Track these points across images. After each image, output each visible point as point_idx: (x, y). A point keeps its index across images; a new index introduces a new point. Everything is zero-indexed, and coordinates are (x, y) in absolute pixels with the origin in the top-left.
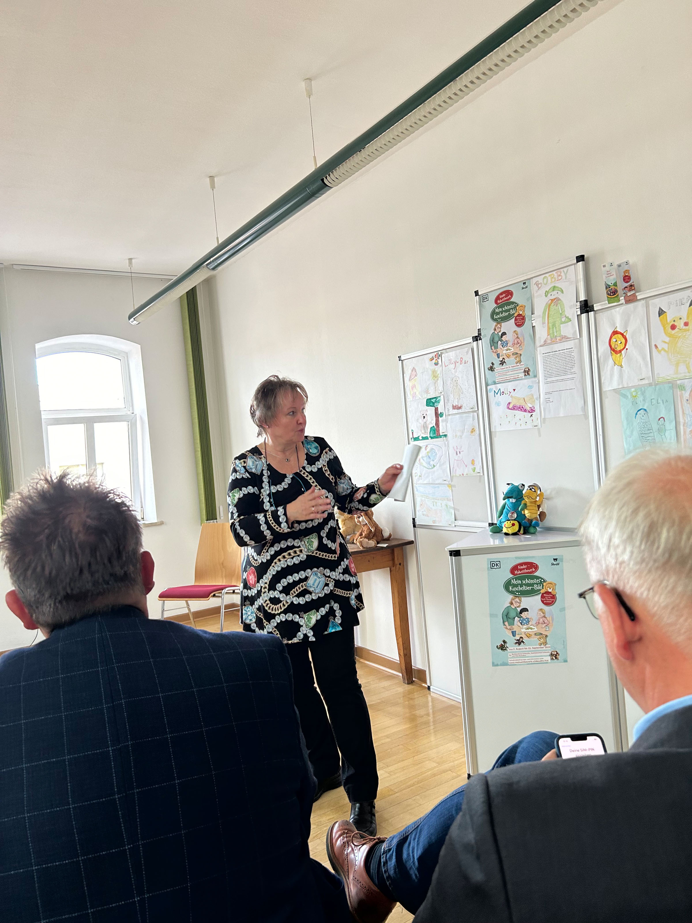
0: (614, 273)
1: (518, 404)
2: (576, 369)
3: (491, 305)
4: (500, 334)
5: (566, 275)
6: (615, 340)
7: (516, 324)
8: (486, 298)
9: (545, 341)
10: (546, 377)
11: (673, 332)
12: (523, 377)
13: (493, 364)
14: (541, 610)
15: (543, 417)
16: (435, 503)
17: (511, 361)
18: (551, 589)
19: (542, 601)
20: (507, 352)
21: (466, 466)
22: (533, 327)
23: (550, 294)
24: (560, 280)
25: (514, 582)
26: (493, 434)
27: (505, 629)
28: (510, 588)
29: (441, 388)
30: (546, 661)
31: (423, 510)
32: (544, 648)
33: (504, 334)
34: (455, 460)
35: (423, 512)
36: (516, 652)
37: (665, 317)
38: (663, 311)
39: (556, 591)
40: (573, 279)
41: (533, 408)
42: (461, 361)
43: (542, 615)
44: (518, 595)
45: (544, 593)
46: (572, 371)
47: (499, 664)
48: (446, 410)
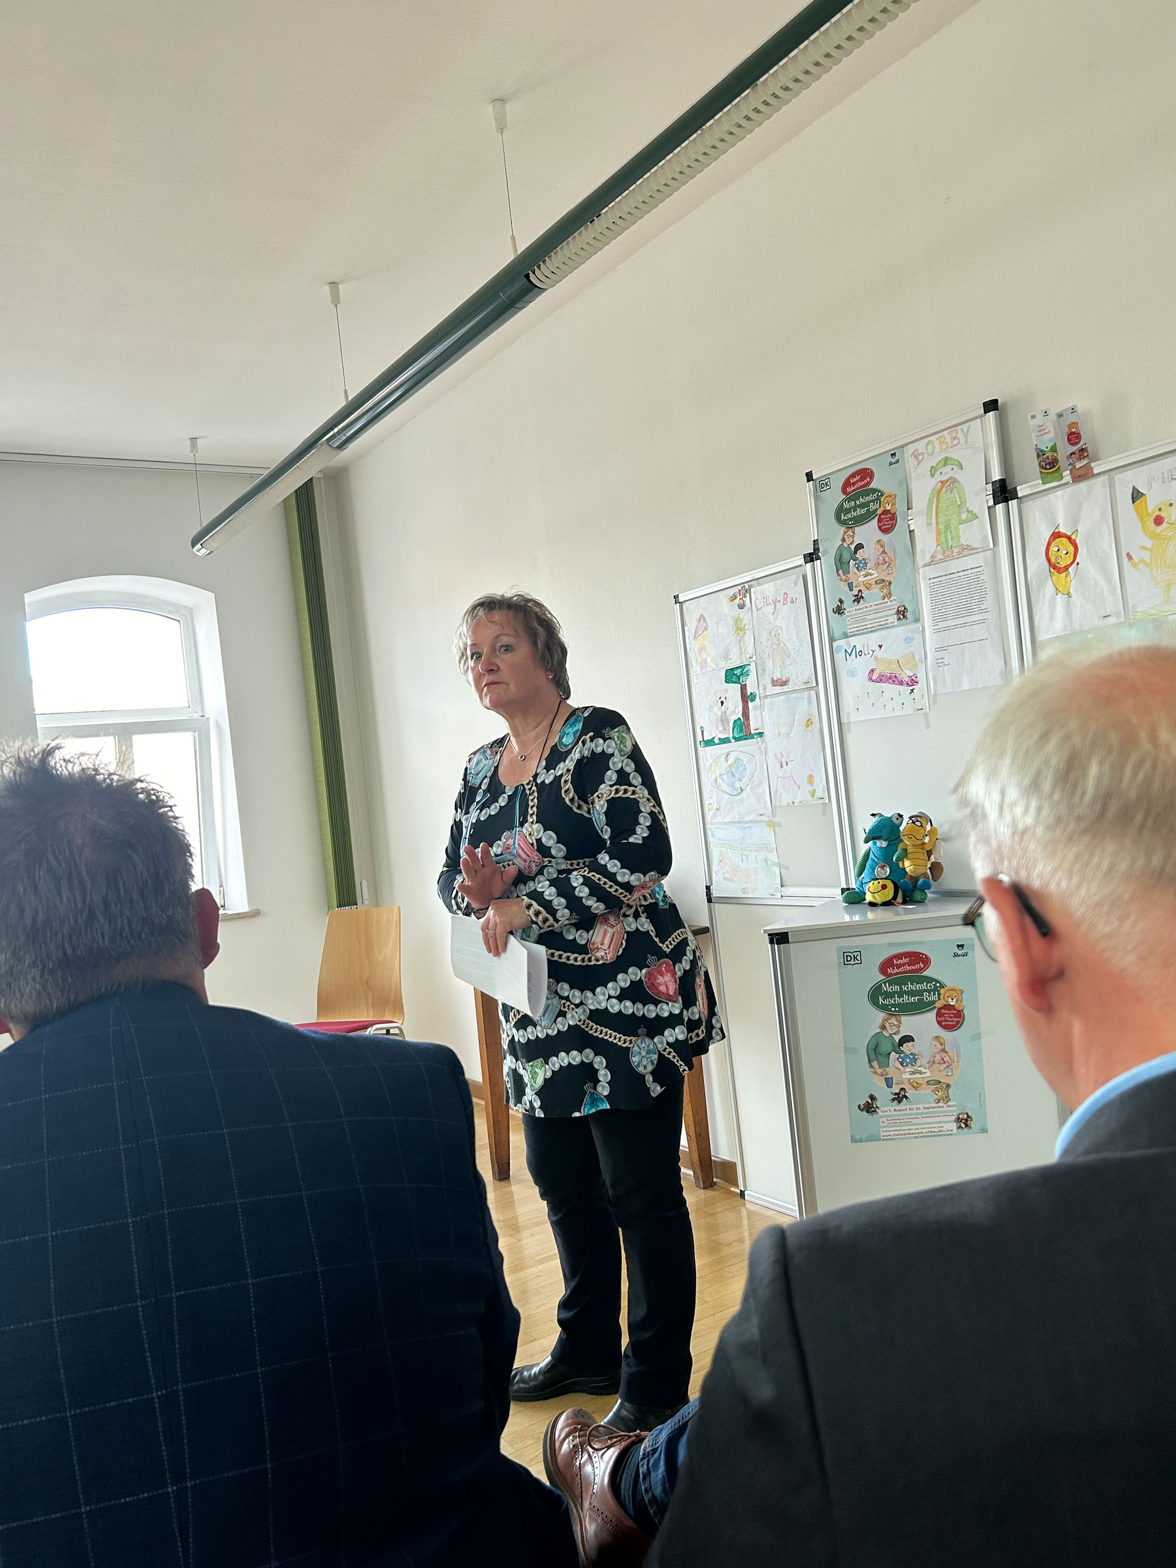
0: (1051, 429)
1: (887, 672)
2: (989, 603)
3: (835, 497)
4: (853, 547)
5: (966, 436)
6: (1056, 549)
7: (880, 527)
8: (827, 484)
9: (932, 557)
10: (935, 621)
11: (1159, 529)
12: (896, 623)
13: (841, 601)
14: (937, 1038)
15: (933, 693)
16: (744, 857)
17: (873, 595)
18: (954, 1000)
19: (939, 1023)
20: (866, 578)
21: (799, 788)
22: (910, 532)
23: (939, 472)
24: (957, 445)
25: (887, 988)
26: (845, 728)
27: (872, 1074)
28: (881, 1000)
29: (751, 651)
30: (948, 1131)
31: (724, 871)
32: (945, 1109)
33: (860, 546)
34: (779, 777)
35: (724, 874)
36: (894, 1116)
37: (1143, 504)
38: (1138, 492)
39: (964, 1003)
40: (980, 444)
41: (913, 678)
42: (785, 599)
43: (940, 1047)
44: (895, 1011)
45: (942, 1008)
46: (983, 607)
47: (863, 1138)
48: (761, 688)
